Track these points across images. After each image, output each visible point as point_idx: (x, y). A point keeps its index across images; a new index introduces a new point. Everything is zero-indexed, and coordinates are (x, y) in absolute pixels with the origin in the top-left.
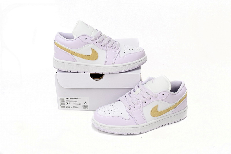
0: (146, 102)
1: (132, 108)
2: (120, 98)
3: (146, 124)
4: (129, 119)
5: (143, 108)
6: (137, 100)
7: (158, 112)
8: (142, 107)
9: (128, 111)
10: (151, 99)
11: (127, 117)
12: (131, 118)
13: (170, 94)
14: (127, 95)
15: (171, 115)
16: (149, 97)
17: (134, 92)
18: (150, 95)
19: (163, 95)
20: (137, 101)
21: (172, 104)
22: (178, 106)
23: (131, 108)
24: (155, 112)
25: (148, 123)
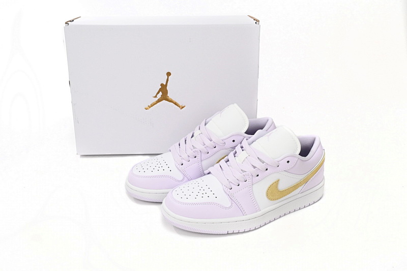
0: (258, 175)
1: (235, 187)
2: (210, 170)
3: (259, 213)
4: (230, 207)
5: (254, 186)
6: (242, 172)
7: (279, 191)
8: (252, 185)
9: (228, 192)
10: (267, 169)
11: (227, 203)
12: (234, 204)
13: (299, 160)
14: (223, 162)
15: (300, 195)
16: (264, 166)
17: (235, 156)
18: (265, 164)
19: (288, 162)
20: (242, 175)
21: (302, 177)
22: (312, 179)
23: (233, 186)
24: (274, 193)
25: (263, 211)
